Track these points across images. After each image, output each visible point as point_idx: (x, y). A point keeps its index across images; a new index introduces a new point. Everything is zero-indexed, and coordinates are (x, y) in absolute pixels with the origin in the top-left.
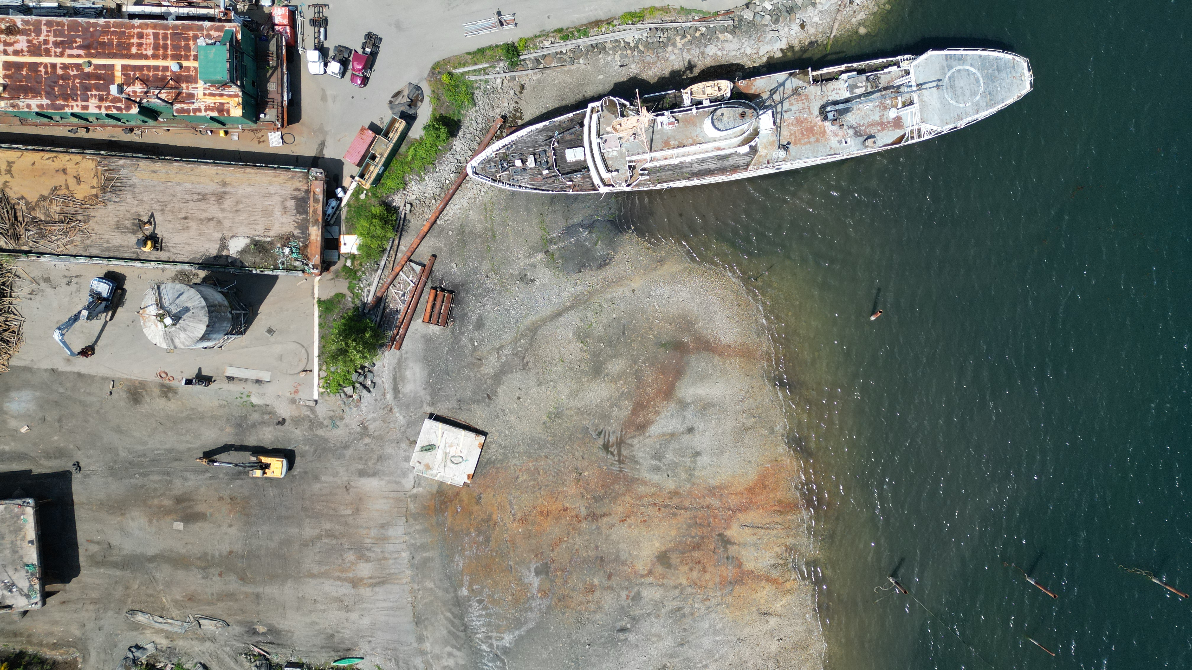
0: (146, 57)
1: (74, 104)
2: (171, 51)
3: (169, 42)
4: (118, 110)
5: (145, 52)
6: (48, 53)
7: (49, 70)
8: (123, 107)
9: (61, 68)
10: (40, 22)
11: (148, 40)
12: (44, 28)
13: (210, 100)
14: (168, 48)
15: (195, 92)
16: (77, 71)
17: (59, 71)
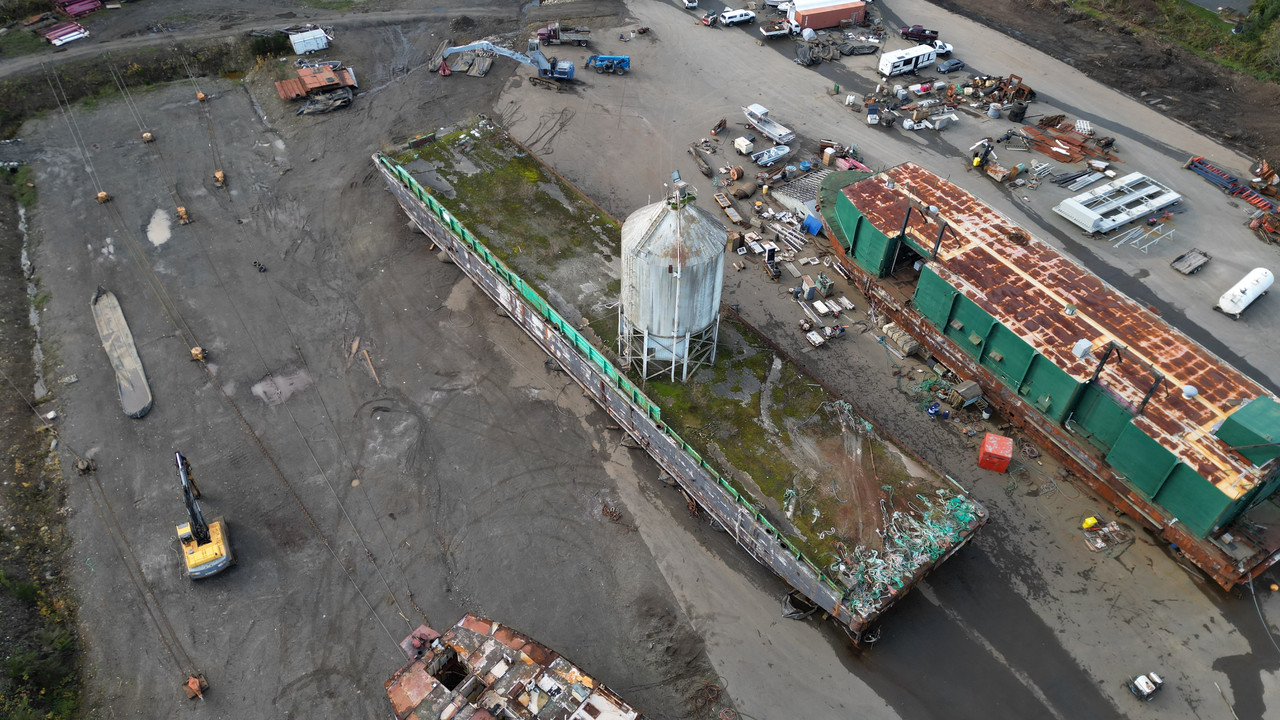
0: (1155, 360)
1: (1012, 320)
2: (1196, 379)
3: (1201, 372)
4: (1057, 362)
5: (1157, 355)
6: (1035, 275)
7: (1019, 284)
8: (1069, 365)
9: (1035, 291)
10: (1058, 256)
11: (1173, 351)
12: (1055, 261)
14: (1193, 374)
15: (1187, 429)
16: (1051, 306)
17: (1030, 292)
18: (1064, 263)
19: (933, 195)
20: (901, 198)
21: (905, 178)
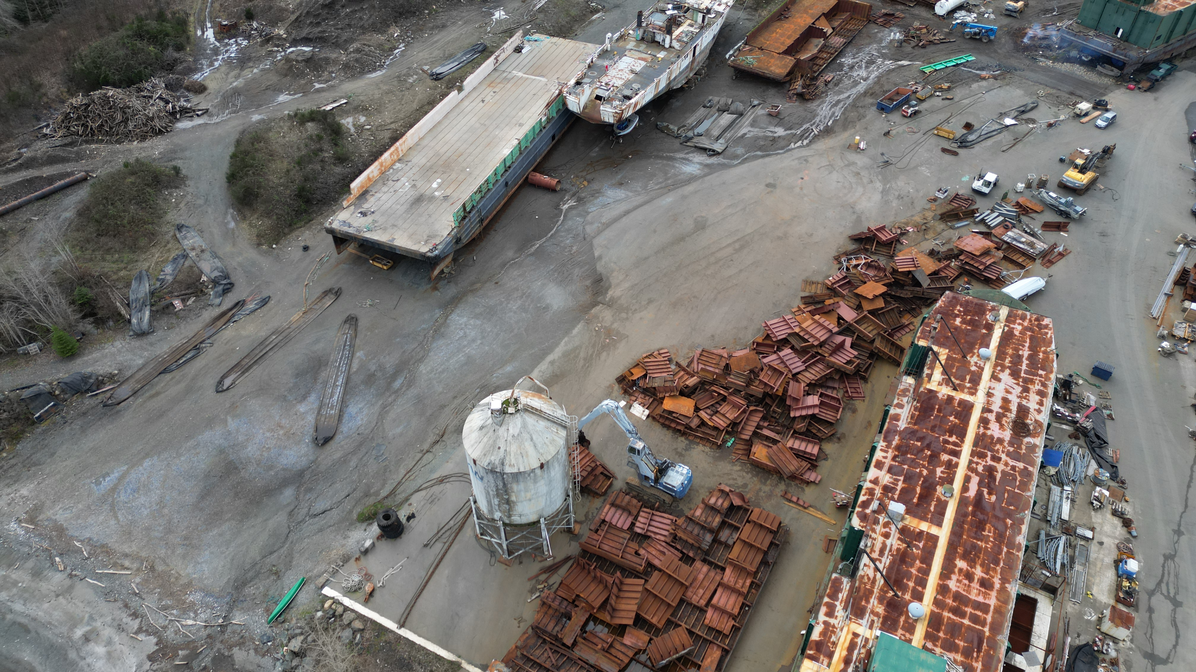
0: (945, 576)
1: (890, 455)
2: (949, 618)
3: (966, 622)
5: (954, 577)
6: (977, 454)
7: (950, 446)
8: (868, 511)
9: (950, 461)
10: (1033, 465)
11: (976, 591)
12: (1021, 465)
13: (843, 639)
14: (955, 615)
15: (864, 622)
16: (940, 478)
17: (945, 457)
18: (1026, 474)
19: (1017, 350)
20: (984, 331)
21: (1019, 324)
